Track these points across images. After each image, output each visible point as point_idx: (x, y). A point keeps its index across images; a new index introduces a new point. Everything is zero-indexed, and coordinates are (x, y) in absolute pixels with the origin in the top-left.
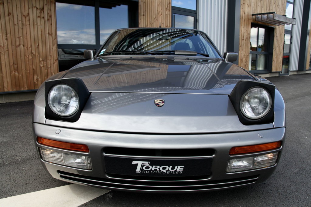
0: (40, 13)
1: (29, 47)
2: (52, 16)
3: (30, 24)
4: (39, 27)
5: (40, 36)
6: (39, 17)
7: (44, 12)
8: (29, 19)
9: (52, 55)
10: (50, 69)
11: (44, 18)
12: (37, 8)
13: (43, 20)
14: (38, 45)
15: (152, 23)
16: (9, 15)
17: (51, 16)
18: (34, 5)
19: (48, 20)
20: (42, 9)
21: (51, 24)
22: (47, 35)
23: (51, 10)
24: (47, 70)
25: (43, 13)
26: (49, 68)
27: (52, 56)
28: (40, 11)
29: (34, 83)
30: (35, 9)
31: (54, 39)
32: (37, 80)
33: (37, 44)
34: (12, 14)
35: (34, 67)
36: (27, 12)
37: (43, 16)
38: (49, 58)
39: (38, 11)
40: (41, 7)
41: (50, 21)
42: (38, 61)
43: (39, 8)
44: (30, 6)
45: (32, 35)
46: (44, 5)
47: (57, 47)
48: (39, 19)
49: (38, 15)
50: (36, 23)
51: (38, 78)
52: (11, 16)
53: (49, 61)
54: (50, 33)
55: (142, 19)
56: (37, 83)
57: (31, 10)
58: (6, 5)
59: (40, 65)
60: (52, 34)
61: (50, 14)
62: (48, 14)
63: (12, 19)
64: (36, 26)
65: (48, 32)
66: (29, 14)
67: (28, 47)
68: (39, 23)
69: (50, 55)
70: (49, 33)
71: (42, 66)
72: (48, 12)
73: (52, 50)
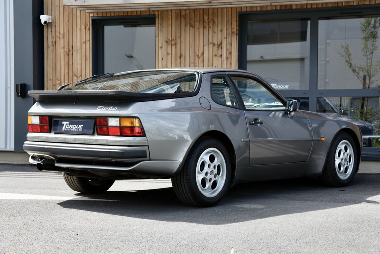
0: (217, 50)
2: (233, 53)
6: (215, 55)
7: (222, 48)
8: (203, 60)
11: (221, 56)
12: (214, 44)
13: (220, 59)
16: (180, 57)
17: (231, 53)
18: (210, 41)
19: (227, 58)
20: (220, 45)
21: (231, 64)
23: (231, 45)
25: (221, 49)
28: (217, 47)
30: (211, 46)
34: (184, 55)
36: (201, 51)
37: (221, 54)
39: (215, 48)
40: (219, 42)
41: (230, 58)
43: (216, 43)
44: (206, 43)
46: (223, 38)
48: (215, 58)
49: (215, 52)
50: (211, 64)
52: (183, 58)
57: (206, 48)
58: (178, 45)
61: (230, 50)
62: (227, 50)
63: (184, 62)
66: (203, 53)
68: (215, 64)
72: (228, 47)
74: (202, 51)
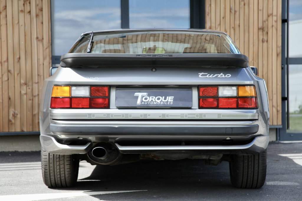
0: (24, 4)
1: (5, 62)
2: (44, 10)
3: (7, 24)
4: (22, 29)
5: (22, 43)
6: (22, 11)
7: (30, 3)
8: (6, 16)
9: (41, 73)
10: (37, 98)
11: (30, 12)
13: (28, 16)
14: (20, 58)
15: (235, 12)
17: (41, 10)
19: (37, 16)
21: (42, 23)
22: (35, 41)
23: (42, 0)
24: (32, 100)
25: (28, 4)
26: (35, 96)
27: (42, 77)
28: (24, 2)
29: (9, 121)
31: (47, 48)
32: (14, 115)
33: (18, 57)
35: (10, 94)
37: (29, 10)
38: (36, 79)
39: (21, 2)
41: (40, 16)
42: (17, 85)
45: (10, 41)
47: (51, 61)
48: (21, 15)
49: (21, 7)
50: (17, 22)
51: (16, 112)
53: (35, 86)
54: (40, 38)
55: (213, 6)
56: (13, 121)
59: (20, 92)
60: (43, 39)
61: (40, 6)
62: (37, 5)
64: (16, 27)
65: (35, 37)
66: (6, 6)
67: (3, 61)
68: (22, 22)
69: (38, 75)
70: (37, 38)
71: (23, 92)
72: (37, 3)
73: (42, 66)
74: (4, 4)
